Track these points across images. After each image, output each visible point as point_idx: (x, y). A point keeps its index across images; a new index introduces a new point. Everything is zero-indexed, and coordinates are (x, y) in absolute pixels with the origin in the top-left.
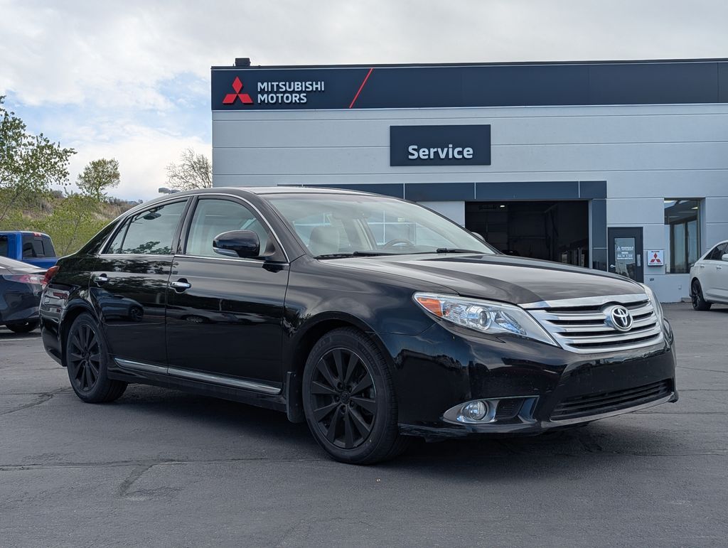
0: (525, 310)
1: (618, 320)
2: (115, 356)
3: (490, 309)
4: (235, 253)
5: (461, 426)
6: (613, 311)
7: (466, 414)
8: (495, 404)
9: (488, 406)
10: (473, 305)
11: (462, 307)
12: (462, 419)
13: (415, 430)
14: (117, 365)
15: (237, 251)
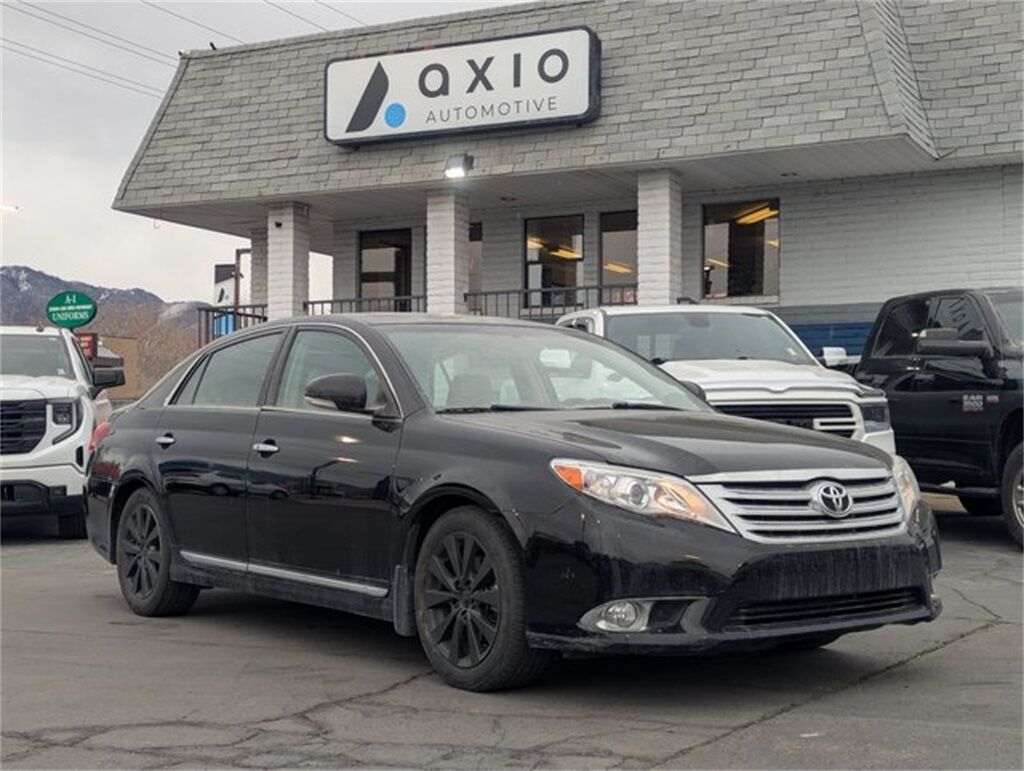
0: (694, 484)
1: (828, 501)
2: (181, 548)
3: (647, 482)
4: (332, 404)
5: (601, 634)
6: (822, 490)
7: (608, 618)
8: (648, 607)
9: (638, 608)
10: (625, 476)
11: (610, 478)
12: (602, 625)
13: (548, 640)
14: (183, 561)
15: (336, 402)
